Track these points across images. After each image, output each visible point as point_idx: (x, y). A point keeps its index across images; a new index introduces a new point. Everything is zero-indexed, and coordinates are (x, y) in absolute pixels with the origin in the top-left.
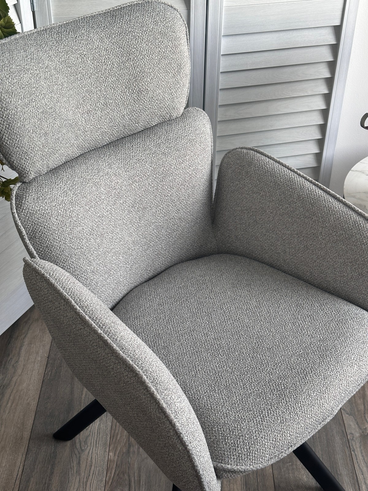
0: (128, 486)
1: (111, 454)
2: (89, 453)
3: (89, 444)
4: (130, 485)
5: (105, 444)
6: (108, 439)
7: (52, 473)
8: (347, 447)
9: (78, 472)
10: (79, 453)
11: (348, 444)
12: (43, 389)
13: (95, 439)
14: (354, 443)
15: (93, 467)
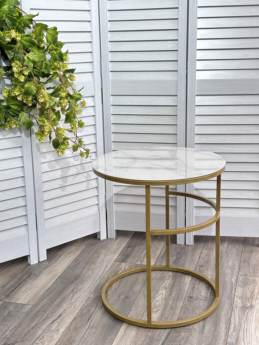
0: (95, 308)
1: (91, 295)
2: (80, 294)
3: (81, 291)
4: (96, 307)
5: (90, 292)
6: (93, 290)
7: (57, 298)
8: (231, 310)
9: (71, 299)
10: (75, 293)
11: (232, 309)
12: (67, 269)
13: (86, 289)
14: (236, 309)
15: (79, 299)
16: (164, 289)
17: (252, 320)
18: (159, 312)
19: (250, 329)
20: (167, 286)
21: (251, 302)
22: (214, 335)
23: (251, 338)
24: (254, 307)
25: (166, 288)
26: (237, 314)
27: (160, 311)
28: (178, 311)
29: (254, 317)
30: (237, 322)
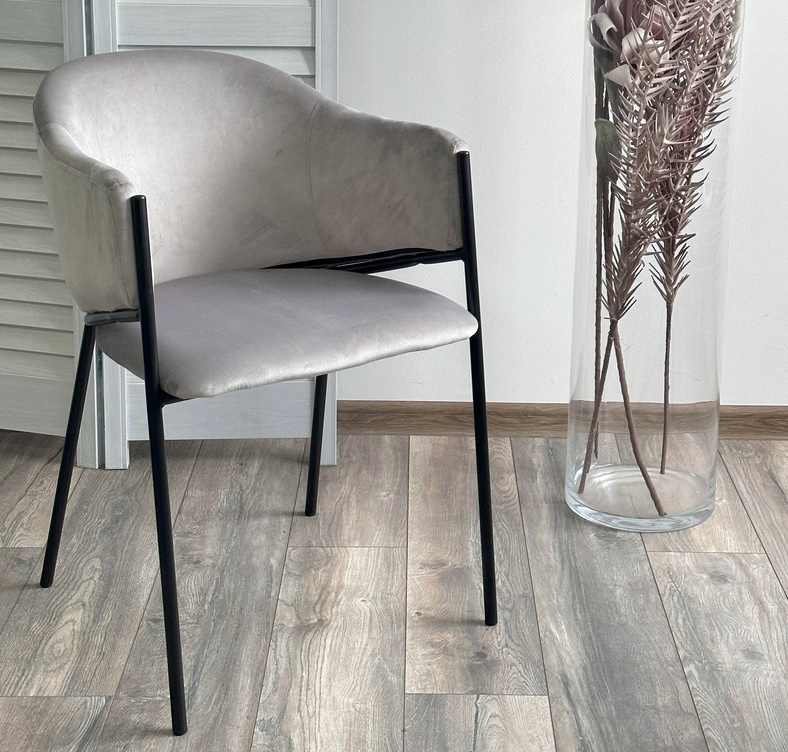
8: (267, 639)
11: (269, 636)
14: (279, 634)
16: (78, 609)
17: (323, 657)
18: (66, 671)
19: (318, 679)
20: (86, 599)
21: (321, 611)
22: (220, 710)
23: (318, 703)
24: (327, 625)
25: (84, 605)
26: (283, 647)
27: (67, 666)
28: (120, 661)
29: (327, 649)
30: (283, 667)
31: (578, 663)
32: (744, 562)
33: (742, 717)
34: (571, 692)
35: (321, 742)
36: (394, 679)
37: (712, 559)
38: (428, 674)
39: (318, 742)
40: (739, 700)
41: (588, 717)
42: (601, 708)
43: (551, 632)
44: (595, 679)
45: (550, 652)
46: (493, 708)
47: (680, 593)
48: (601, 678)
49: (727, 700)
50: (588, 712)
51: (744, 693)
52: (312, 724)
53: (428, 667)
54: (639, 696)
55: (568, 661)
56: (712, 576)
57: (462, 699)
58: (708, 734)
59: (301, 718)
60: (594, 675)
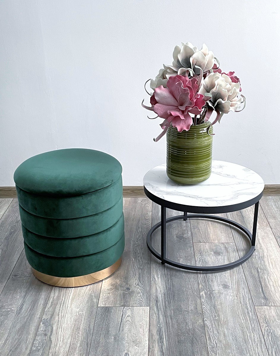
31: (162, 291)
32: (227, 246)
33: (219, 315)
34: (158, 305)
35: (64, 329)
36: (95, 300)
37: (216, 246)
38: (108, 298)
39: (63, 329)
40: (219, 307)
41: (163, 316)
42: (168, 311)
43: (155, 278)
44: (168, 299)
45: (153, 287)
46: (129, 313)
47: (203, 260)
48: (170, 298)
49: (215, 307)
50: (163, 313)
51: (221, 304)
52: (62, 321)
53: (108, 295)
54: (182, 306)
55: (159, 290)
56: (215, 253)
57: (118, 309)
58: (206, 322)
59: (58, 318)
60: (167, 297)
